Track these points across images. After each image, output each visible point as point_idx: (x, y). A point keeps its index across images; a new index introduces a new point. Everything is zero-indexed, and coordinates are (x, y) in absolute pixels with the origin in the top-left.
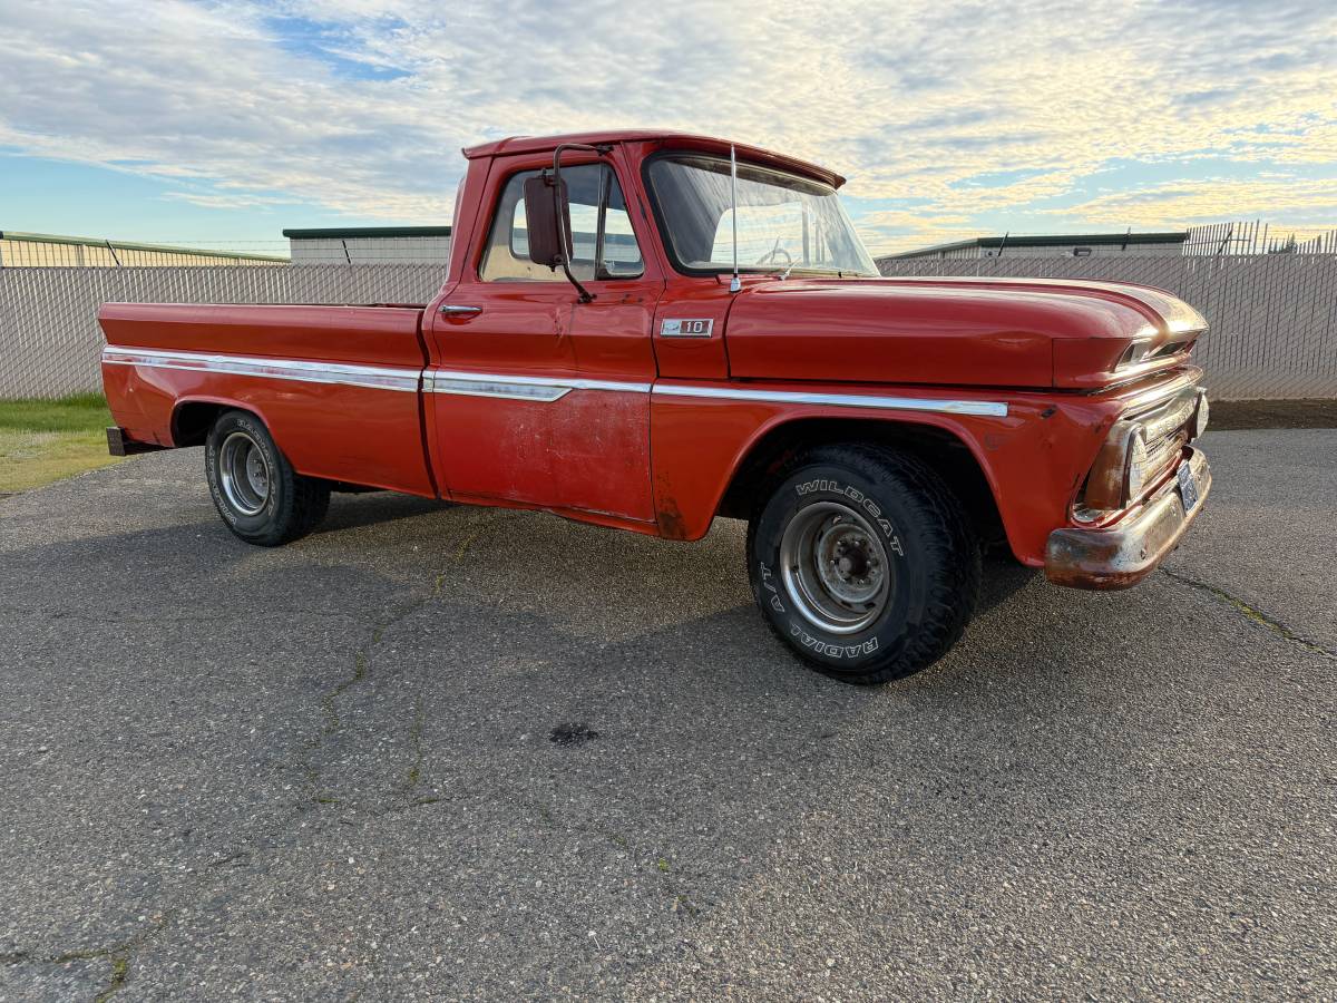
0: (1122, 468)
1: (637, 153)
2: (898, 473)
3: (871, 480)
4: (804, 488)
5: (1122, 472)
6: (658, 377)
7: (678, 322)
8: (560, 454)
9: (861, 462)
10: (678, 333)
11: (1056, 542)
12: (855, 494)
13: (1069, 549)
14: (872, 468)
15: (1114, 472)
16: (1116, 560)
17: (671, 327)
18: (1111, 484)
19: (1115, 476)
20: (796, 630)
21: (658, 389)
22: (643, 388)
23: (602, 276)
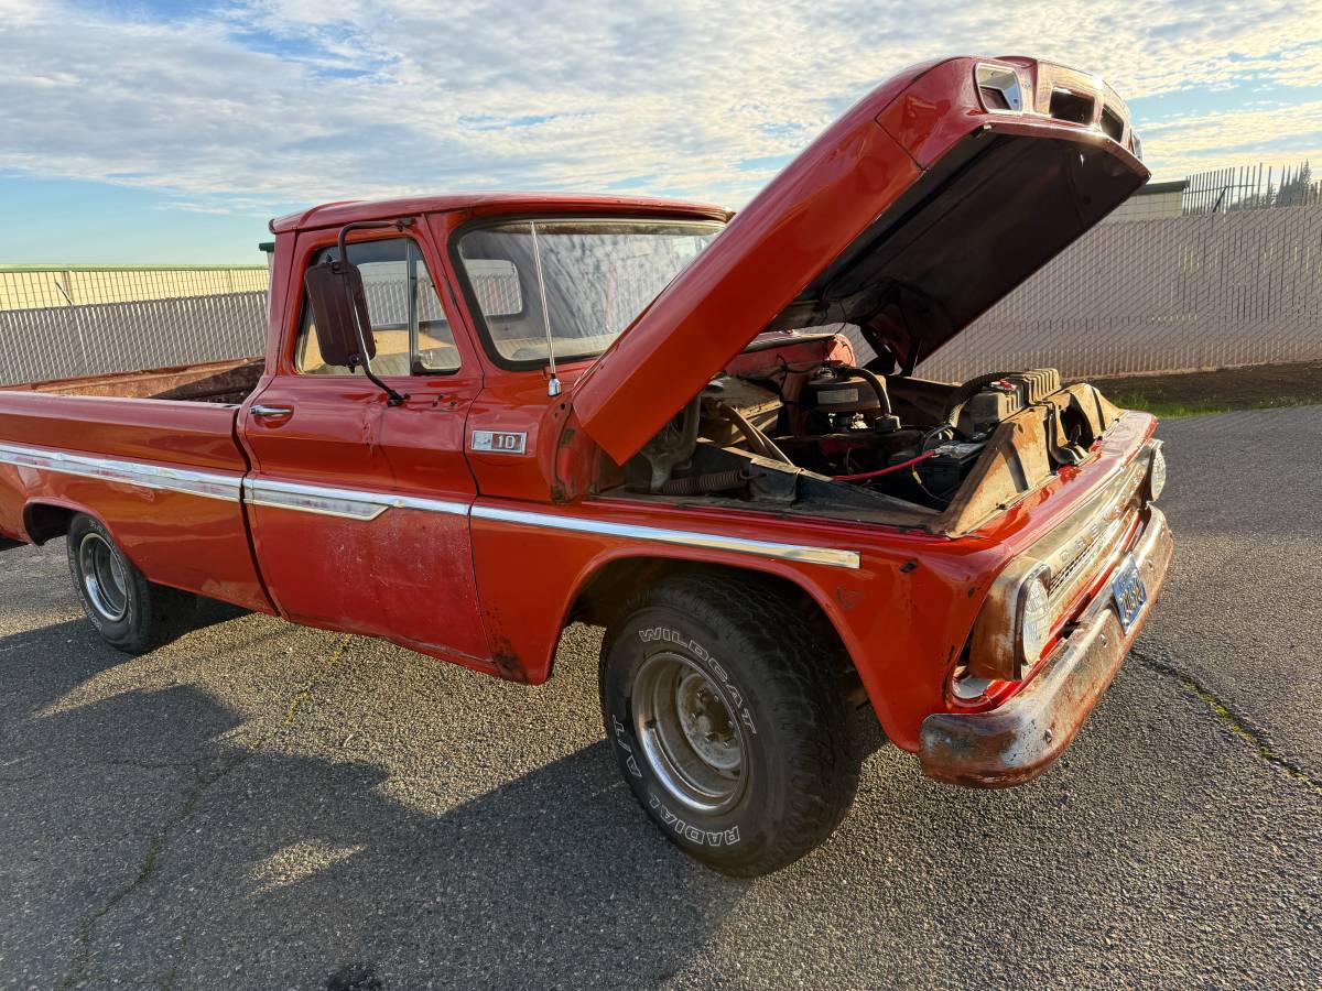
0: (1012, 633)
1: (442, 225)
2: (743, 627)
3: (715, 636)
4: (647, 635)
5: (1011, 639)
6: (479, 495)
7: (489, 435)
8: (385, 581)
9: (703, 610)
10: (488, 448)
11: (931, 732)
12: (699, 651)
13: (948, 741)
14: (717, 620)
15: (1001, 637)
16: (1010, 754)
17: (482, 441)
18: (1000, 653)
19: (1003, 643)
20: (655, 802)
21: (478, 511)
22: (460, 509)
23: (417, 370)
